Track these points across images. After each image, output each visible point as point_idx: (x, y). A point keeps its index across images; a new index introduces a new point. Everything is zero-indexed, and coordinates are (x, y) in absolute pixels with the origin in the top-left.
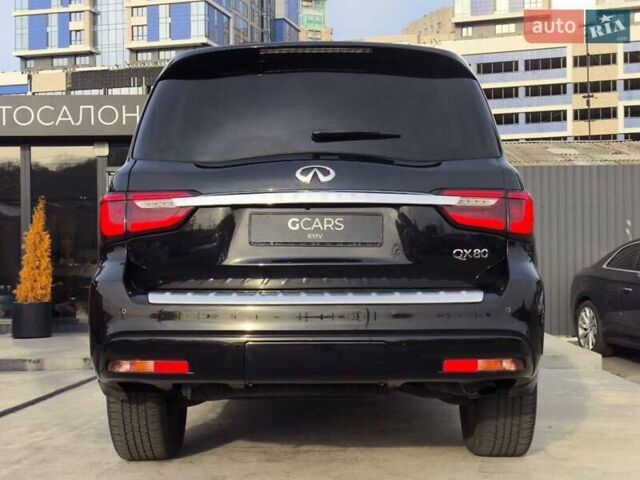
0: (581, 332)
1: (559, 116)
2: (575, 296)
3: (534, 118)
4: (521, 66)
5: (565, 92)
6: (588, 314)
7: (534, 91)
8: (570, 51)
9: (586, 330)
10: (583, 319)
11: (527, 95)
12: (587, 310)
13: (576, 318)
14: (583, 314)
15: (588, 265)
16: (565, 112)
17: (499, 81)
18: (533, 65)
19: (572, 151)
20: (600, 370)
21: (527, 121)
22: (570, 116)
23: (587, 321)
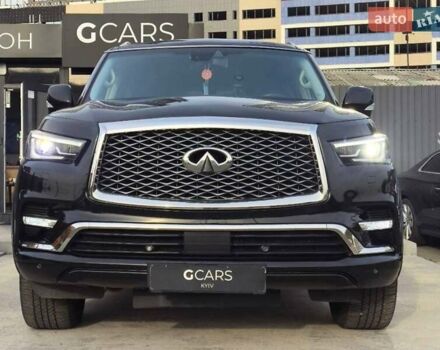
1: (383, 50)
3: (362, 51)
4: (352, 9)
6: (406, 210)
7: (362, 29)
9: (404, 223)
11: (357, 32)
12: (405, 207)
15: (405, 170)
16: (388, 46)
18: (362, 8)
19: (394, 78)
20: (415, 256)
21: (357, 54)
22: (392, 49)
23: (405, 216)
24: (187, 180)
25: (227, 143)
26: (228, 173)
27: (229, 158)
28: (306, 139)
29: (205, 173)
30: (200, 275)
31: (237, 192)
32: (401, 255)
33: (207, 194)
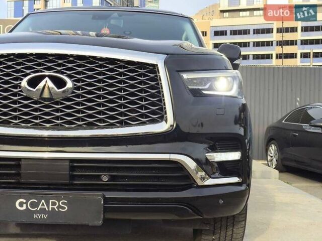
0: (269, 158)
1: (269, 57)
2: (267, 138)
3: (257, 57)
4: (252, 32)
5: (272, 45)
6: (273, 148)
7: (257, 44)
8: (275, 25)
9: (272, 157)
10: (270, 151)
11: (254, 46)
12: (273, 146)
13: (267, 150)
14: (271, 148)
15: (275, 121)
16: (272, 55)
17: (240, 39)
18: (257, 32)
20: (277, 180)
21: (254, 59)
22: (274, 56)
23: (273, 152)
24: (26, 106)
25: (70, 69)
26: (69, 100)
27: (70, 84)
28: (153, 68)
29: (45, 99)
30: (32, 205)
31: (78, 119)
32: (249, 185)
33: (48, 122)
